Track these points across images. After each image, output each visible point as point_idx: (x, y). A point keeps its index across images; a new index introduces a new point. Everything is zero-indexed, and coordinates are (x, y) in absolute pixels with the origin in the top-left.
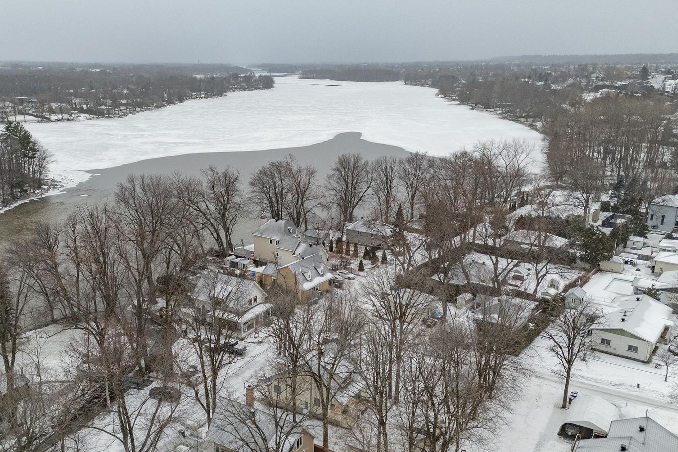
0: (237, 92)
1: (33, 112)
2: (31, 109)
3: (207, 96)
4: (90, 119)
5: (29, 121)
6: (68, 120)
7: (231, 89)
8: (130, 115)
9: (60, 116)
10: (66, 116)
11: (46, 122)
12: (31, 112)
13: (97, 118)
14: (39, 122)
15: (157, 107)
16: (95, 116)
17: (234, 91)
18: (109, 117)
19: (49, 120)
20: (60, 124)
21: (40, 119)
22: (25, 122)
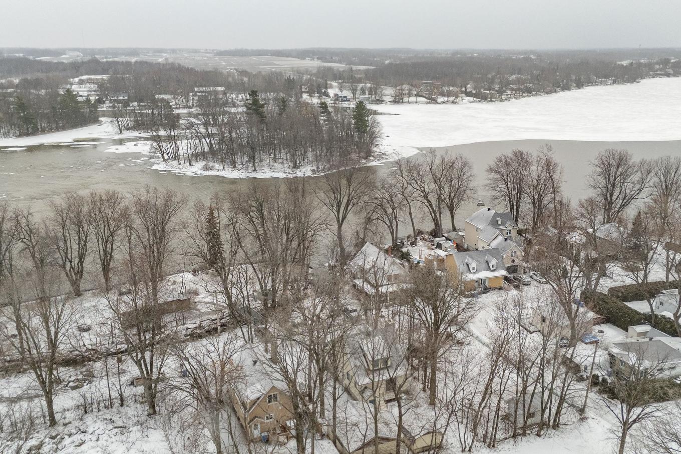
0: (658, 78)
1: (426, 94)
2: (425, 91)
3: (614, 82)
4: (473, 102)
5: (420, 102)
6: (453, 102)
7: (651, 75)
8: (514, 99)
9: (446, 99)
10: (451, 99)
11: (433, 103)
12: (424, 95)
13: (479, 101)
14: (427, 103)
15: (547, 93)
16: (477, 100)
17: (653, 77)
18: (491, 101)
19: (436, 102)
20: (444, 106)
21: (428, 100)
22: (416, 103)
